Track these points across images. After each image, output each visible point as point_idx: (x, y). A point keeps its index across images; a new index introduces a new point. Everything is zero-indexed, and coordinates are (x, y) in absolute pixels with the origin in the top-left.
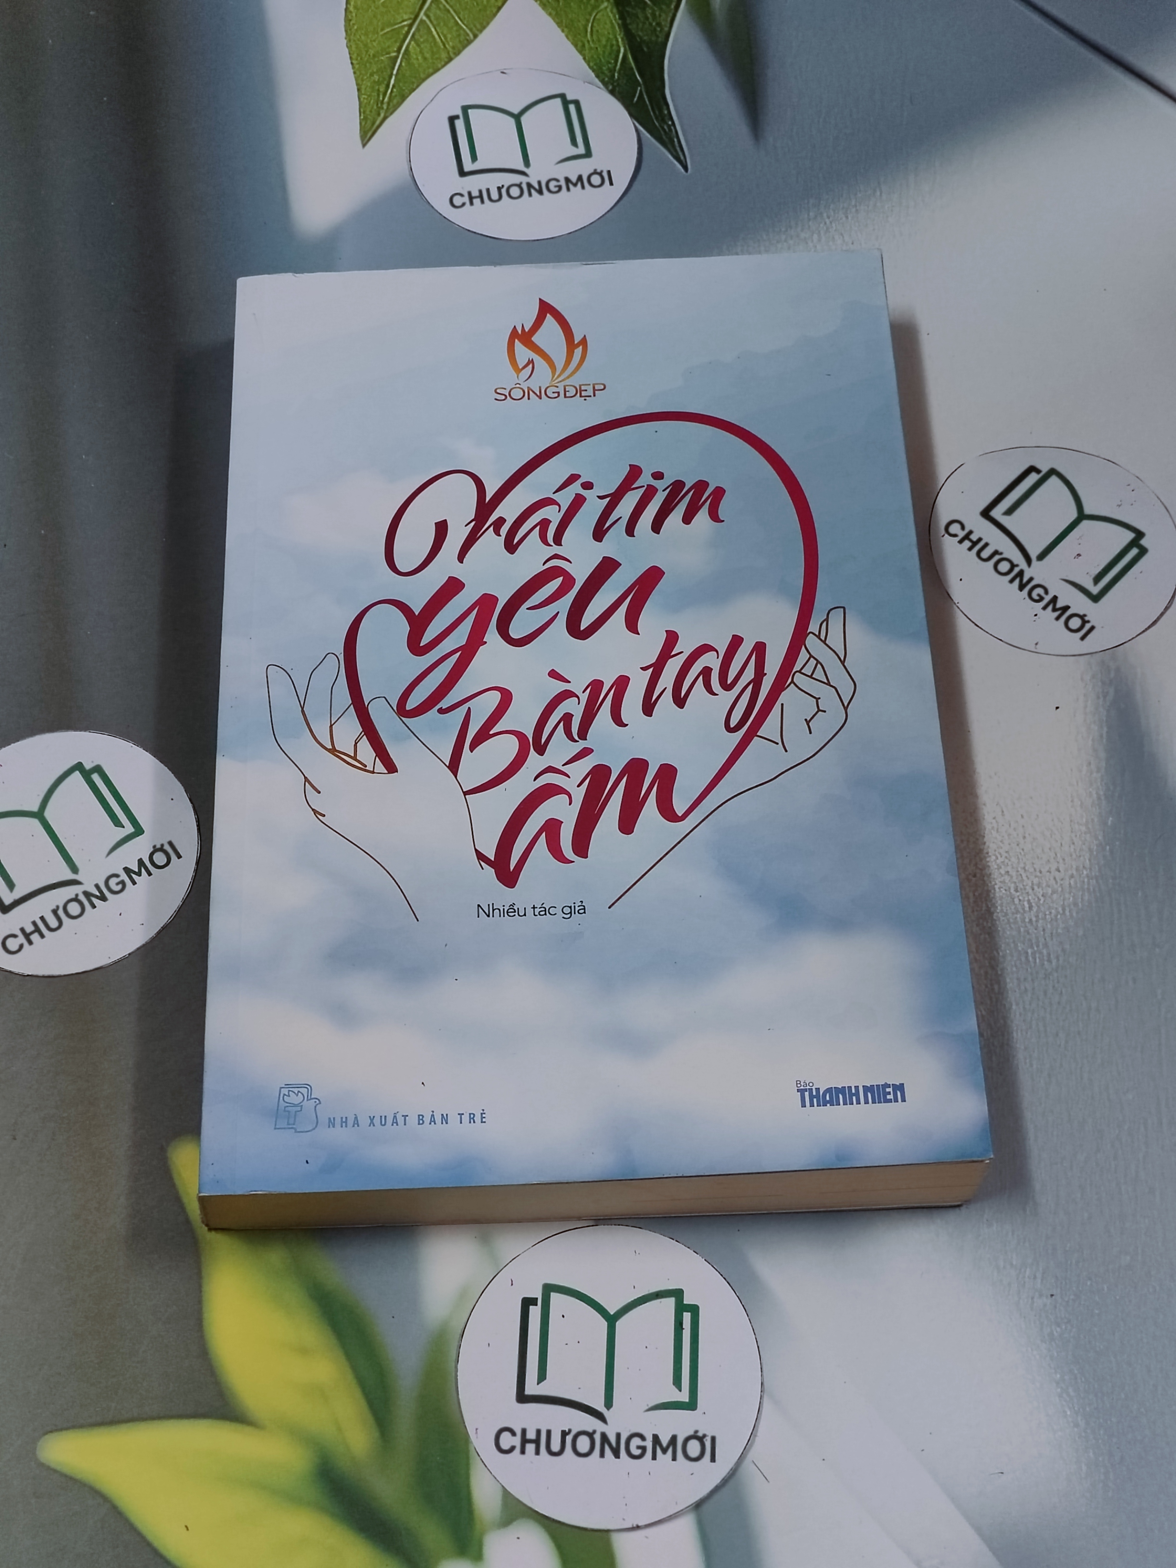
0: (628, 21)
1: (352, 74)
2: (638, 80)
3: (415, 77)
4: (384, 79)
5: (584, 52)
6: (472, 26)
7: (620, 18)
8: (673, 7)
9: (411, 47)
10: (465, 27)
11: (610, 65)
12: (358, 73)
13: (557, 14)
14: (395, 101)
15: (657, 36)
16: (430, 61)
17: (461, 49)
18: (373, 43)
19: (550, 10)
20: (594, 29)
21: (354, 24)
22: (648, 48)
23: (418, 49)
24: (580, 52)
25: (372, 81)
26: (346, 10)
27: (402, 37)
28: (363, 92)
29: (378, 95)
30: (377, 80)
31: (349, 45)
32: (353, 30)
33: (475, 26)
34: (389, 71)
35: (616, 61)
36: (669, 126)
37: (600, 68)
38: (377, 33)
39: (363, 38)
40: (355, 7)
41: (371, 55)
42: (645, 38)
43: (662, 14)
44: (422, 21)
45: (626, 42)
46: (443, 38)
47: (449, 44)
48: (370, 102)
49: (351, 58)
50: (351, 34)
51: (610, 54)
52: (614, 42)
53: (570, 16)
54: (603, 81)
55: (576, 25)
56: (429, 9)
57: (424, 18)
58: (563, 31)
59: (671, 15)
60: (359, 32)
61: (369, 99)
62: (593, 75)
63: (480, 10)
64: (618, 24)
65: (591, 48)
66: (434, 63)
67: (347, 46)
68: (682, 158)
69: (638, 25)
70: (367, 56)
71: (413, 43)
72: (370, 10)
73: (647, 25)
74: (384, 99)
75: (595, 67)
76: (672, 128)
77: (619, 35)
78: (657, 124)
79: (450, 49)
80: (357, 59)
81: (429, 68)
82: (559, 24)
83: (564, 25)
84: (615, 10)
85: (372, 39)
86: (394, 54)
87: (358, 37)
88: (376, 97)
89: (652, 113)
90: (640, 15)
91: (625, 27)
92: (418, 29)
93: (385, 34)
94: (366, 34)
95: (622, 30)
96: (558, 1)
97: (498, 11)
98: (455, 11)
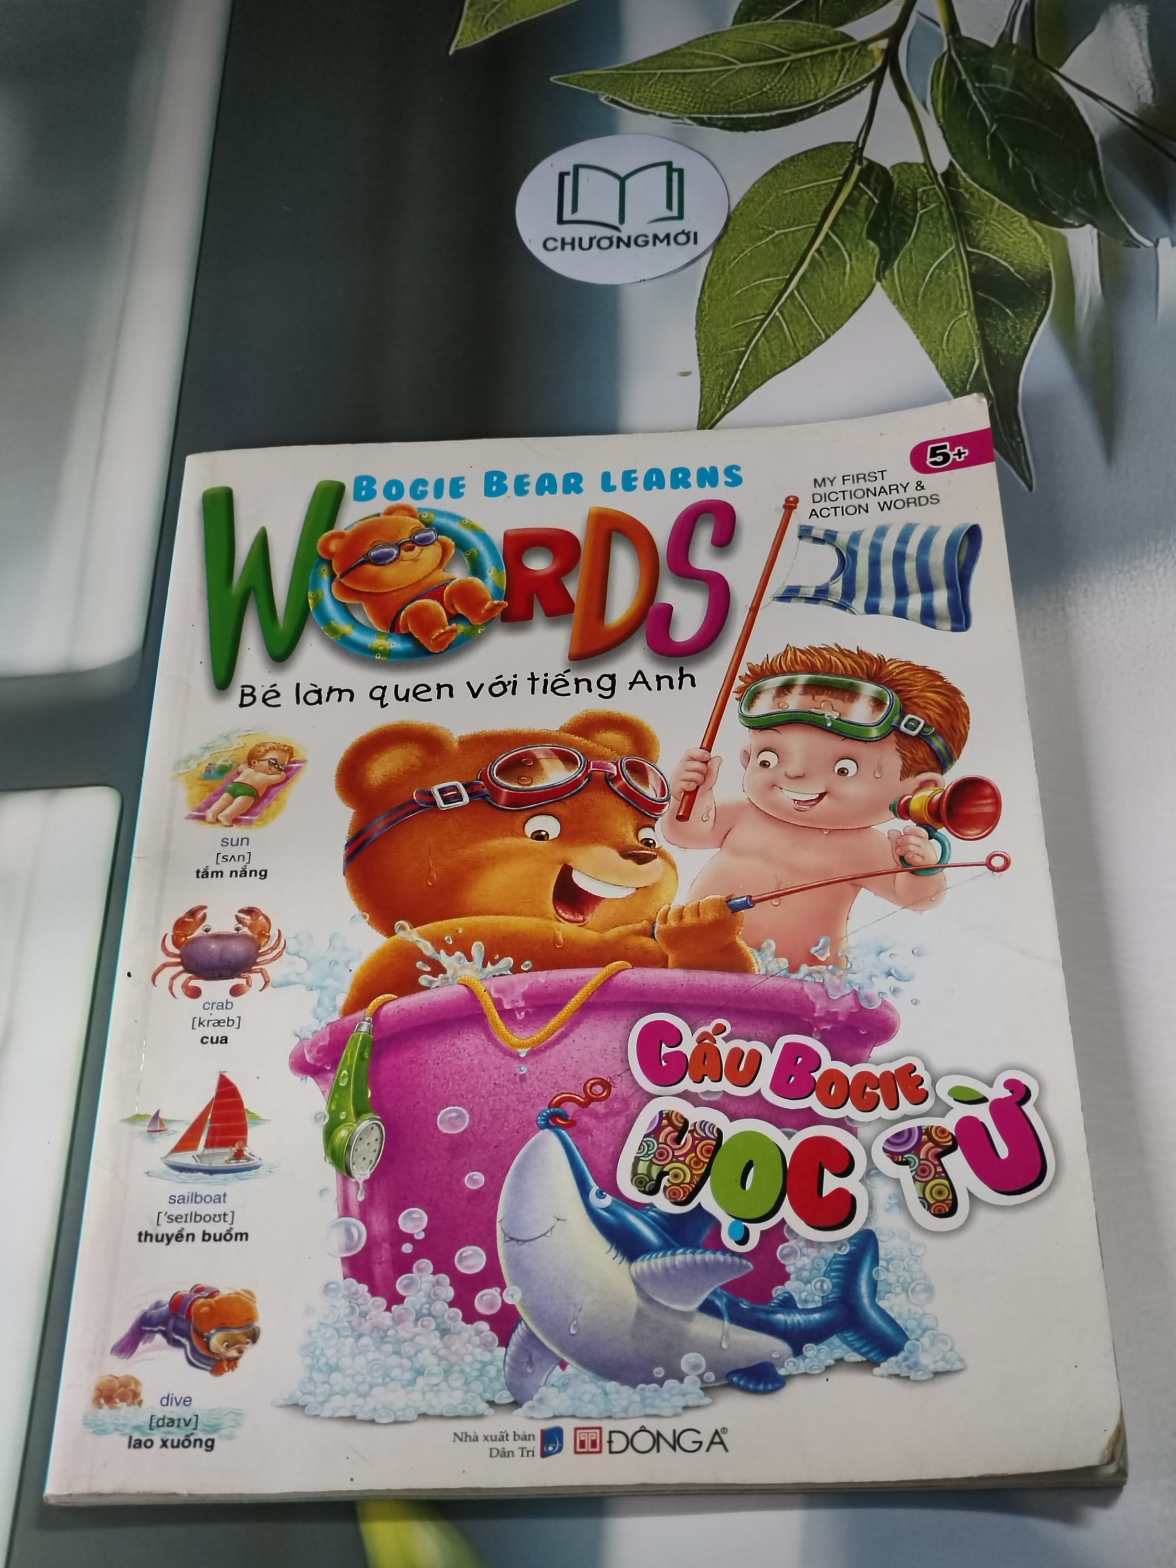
0: (987, 332)
2: (990, 394)
3: (761, 374)
4: (729, 373)
5: (937, 361)
6: (825, 326)
7: (979, 329)
8: (1035, 320)
9: (760, 342)
10: (816, 325)
11: (963, 376)
12: (704, 366)
13: (914, 319)
14: (737, 397)
15: (1016, 350)
16: (779, 358)
17: (811, 348)
18: (724, 337)
19: (907, 315)
20: (951, 338)
21: (705, 315)
22: (1004, 361)
23: (767, 346)
24: (933, 361)
25: (716, 375)
26: (700, 299)
27: (752, 331)
28: (706, 384)
29: (721, 390)
30: (721, 373)
31: (698, 336)
32: (704, 321)
33: (829, 327)
34: (735, 366)
35: (970, 373)
36: (1017, 443)
37: (953, 379)
38: (728, 326)
39: (713, 330)
40: (710, 297)
41: (720, 348)
42: (1003, 351)
43: (1023, 327)
44: (775, 317)
45: (982, 353)
46: (794, 337)
47: (799, 343)
48: (711, 396)
49: (698, 350)
50: (702, 325)
51: (964, 365)
52: (970, 353)
53: (927, 322)
54: (953, 392)
55: (932, 332)
56: (783, 304)
57: (778, 314)
58: (918, 337)
59: (1032, 328)
60: (710, 324)
61: (711, 393)
62: (944, 385)
63: (835, 310)
64: (976, 335)
65: (945, 358)
66: (782, 361)
67: (696, 338)
68: (1027, 478)
69: (996, 337)
70: (716, 348)
71: (762, 339)
72: (723, 302)
73: (1006, 338)
74: (726, 393)
75: (947, 377)
76: (1021, 445)
77: (976, 345)
78: (1005, 441)
79: (800, 349)
80: (704, 351)
81: (776, 365)
82: (915, 330)
83: (919, 331)
84: (974, 320)
85: (722, 332)
86: (743, 348)
87: (709, 328)
88: (719, 391)
89: (1001, 428)
90: (1000, 327)
91: (983, 338)
92: (769, 325)
93: (736, 327)
94: (717, 326)
95: (980, 341)
96: (917, 305)
97: (853, 313)
98: (809, 309)
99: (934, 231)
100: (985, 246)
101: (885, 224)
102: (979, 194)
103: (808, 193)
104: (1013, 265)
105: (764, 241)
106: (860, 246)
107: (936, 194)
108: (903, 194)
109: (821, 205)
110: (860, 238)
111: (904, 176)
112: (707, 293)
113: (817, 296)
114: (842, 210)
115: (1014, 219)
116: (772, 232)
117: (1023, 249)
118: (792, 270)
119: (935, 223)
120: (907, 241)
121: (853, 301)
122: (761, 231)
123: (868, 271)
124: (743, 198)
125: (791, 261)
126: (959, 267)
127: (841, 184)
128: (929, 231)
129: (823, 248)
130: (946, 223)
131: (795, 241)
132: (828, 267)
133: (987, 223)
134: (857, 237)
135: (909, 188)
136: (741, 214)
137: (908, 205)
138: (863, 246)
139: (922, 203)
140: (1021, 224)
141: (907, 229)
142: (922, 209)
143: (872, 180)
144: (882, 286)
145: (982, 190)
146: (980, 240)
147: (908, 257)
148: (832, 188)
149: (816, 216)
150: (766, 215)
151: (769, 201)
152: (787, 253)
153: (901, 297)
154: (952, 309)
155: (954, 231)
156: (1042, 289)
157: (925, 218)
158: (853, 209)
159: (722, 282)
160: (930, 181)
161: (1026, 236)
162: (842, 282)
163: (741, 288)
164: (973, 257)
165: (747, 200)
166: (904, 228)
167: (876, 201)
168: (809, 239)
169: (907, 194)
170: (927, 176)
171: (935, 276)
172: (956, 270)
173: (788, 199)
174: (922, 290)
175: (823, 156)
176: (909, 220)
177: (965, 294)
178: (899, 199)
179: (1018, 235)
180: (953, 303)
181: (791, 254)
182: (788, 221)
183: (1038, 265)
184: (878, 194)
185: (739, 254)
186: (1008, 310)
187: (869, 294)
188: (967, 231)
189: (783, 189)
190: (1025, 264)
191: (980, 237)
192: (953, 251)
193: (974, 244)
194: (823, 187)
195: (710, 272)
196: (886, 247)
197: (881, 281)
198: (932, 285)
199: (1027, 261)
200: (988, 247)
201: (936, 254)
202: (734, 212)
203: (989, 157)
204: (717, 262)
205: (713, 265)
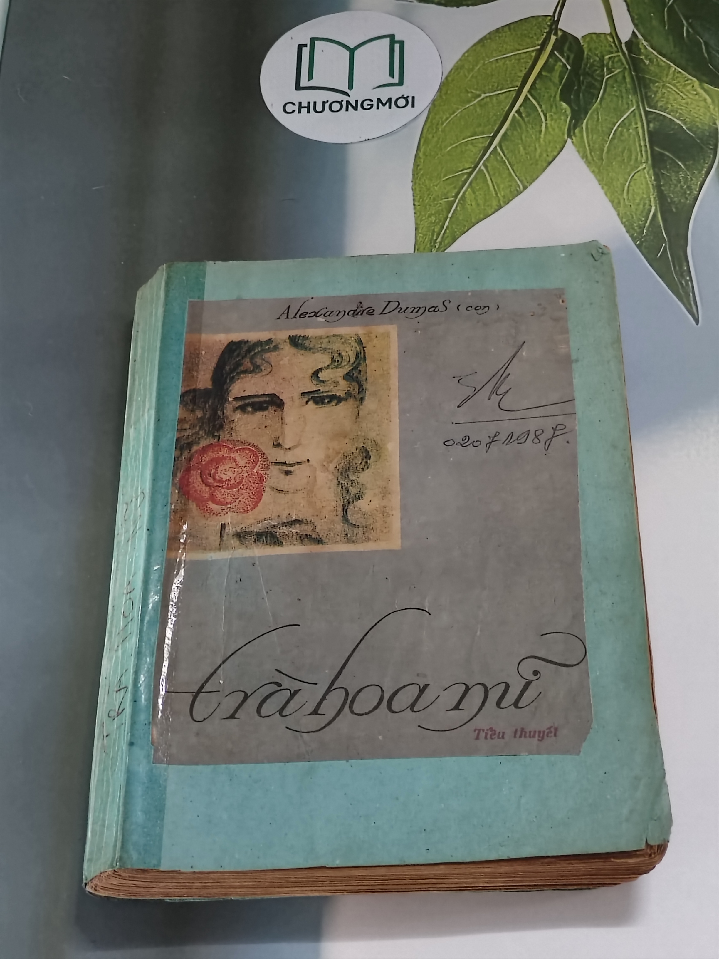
0: (662, 183)
1: (413, 213)
2: (664, 238)
3: (467, 221)
4: (440, 221)
5: (618, 208)
6: (523, 178)
7: (655, 180)
8: (704, 172)
9: (467, 193)
10: (515, 177)
11: (640, 223)
12: (418, 214)
13: (600, 171)
14: (446, 242)
15: (687, 199)
16: (483, 207)
17: (511, 199)
18: (435, 187)
19: (594, 168)
20: (630, 188)
21: (421, 169)
22: (676, 208)
23: (473, 196)
24: (615, 209)
25: (429, 222)
26: (416, 156)
27: (460, 183)
28: (420, 231)
29: (433, 235)
30: (433, 221)
31: (414, 188)
32: (420, 174)
33: (526, 179)
34: (445, 214)
35: (647, 219)
36: (686, 282)
37: (633, 225)
38: (440, 178)
39: (427, 182)
40: (424, 154)
41: (432, 198)
42: (676, 199)
43: (693, 179)
44: (481, 171)
45: (658, 202)
46: (496, 188)
47: (500, 194)
48: (424, 241)
49: (414, 200)
50: (417, 178)
51: (642, 212)
52: (647, 202)
53: (610, 174)
54: (632, 236)
55: (614, 183)
56: (487, 159)
57: (483, 168)
58: (603, 188)
59: (701, 179)
60: (425, 178)
61: (425, 237)
62: (624, 230)
63: (532, 164)
64: (653, 185)
65: (625, 206)
66: (485, 209)
67: (412, 189)
68: (695, 311)
69: (670, 187)
70: (429, 199)
71: (469, 190)
72: (436, 158)
73: (678, 188)
74: (437, 239)
75: (627, 223)
76: (690, 283)
77: (653, 195)
78: (676, 278)
79: (501, 198)
80: (419, 201)
81: (480, 213)
82: (600, 181)
83: (604, 182)
84: (651, 172)
85: (435, 184)
86: (452, 199)
87: (423, 181)
88: (430, 236)
89: (673, 269)
90: (673, 178)
91: (658, 188)
92: (475, 178)
93: (447, 179)
94: (430, 180)
95: (656, 191)
96: (603, 160)
97: (547, 166)
98: (510, 163)
99: (618, 93)
100: (661, 107)
101: (576, 88)
102: (657, 60)
103: (510, 61)
104: (685, 124)
105: (472, 103)
106: (554, 107)
107: (620, 60)
108: (592, 61)
109: (521, 71)
110: (555, 100)
111: (593, 45)
112: (422, 150)
113: (517, 152)
114: (539, 75)
115: (686, 83)
116: (480, 96)
117: (694, 109)
118: (496, 129)
119: (619, 86)
120: (595, 103)
121: (548, 155)
122: (470, 95)
123: (560, 129)
124: (454, 66)
125: (495, 121)
126: (639, 125)
127: (540, 52)
128: (613, 93)
129: (522, 110)
130: (629, 86)
131: (499, 103)
132: (526, 125)
133: (663, 86)
134: (552, 99)
135: (597, 55)
136: (453, 80)
137: (596, 70)
138: (556, 107)
139: (608, 69)
140: (693, 86)
141: (596, 92)
142: (607, 75)
143: (566, 49)
144: (573, 142)
145: (659, 56)
146: (657, 102)
147: (596, 117)
148: (532, 56)
149: (517, 81)
150: (474, 80)
151: (477, 68)
152: (491, 114)
153: (588, 152)
154: (632, 163)
155: (635, 93)
156: (710, 144)
157: (610, 82)
158: (548, 75)
159: (435, 139)
160: (615, 49)
161: (697, 97)
162: (538, 139)
163: (452, 144)
164: (651, 116)
165: (457, 68)
166: (592, 91)
167: (569, 68)
168: (511, 102)
169: (595, 61)
170: (613, 45)
171: (618, 132)
172: (637, 127)
173: (494, 66)
174: (607, 145)
175: (524, 28)
176: (597, 84)
177: (643, 149)
178: (588, 65)
179: (691, 96)
180: (633, 157)
181: (495, 115)
182: (493, 86)
183: (707, 122)
184: (571, 61)
185: (451, 115)
186: (680, 163)
187: (561, 150)
188: (646, 93)
189: (489, 58)
190: (696, 122)
191: (656, 99)
192: (634, 110)
193: (652, 105)
194: (523, 56)
195: (425, 131)
196: (576, 108)
197: (572, 139)
198: (616, 141)
199: (698, 119)
200: (664, 107)
201: (619, 113)
202: (446, 78)
203: (666, 27)
204: (431, 122)
205: (428, 124)
